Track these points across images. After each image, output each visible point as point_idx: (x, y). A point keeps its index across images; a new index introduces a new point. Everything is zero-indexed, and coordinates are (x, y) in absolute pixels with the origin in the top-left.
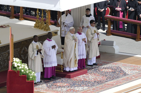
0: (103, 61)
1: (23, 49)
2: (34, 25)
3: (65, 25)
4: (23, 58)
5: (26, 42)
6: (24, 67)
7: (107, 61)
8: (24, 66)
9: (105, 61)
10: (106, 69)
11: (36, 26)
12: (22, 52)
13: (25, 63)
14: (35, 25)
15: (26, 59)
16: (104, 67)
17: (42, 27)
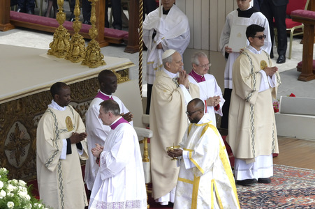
0: (287, 168)
1: (12, 130)
2: (48, 48)
3: (158, 43)
4: (13, 162)
5: (21, 107)
6: (15, 192)
7: (302, 170)
8: (15, 188)
9: (296, 169)
10: (297, 195)
11: (54, 51)
12: (7, 141)
13: (18, 179)
14: (52, 45)
15: (21, 163)
16: (290, 191)
17: (77, 53)
